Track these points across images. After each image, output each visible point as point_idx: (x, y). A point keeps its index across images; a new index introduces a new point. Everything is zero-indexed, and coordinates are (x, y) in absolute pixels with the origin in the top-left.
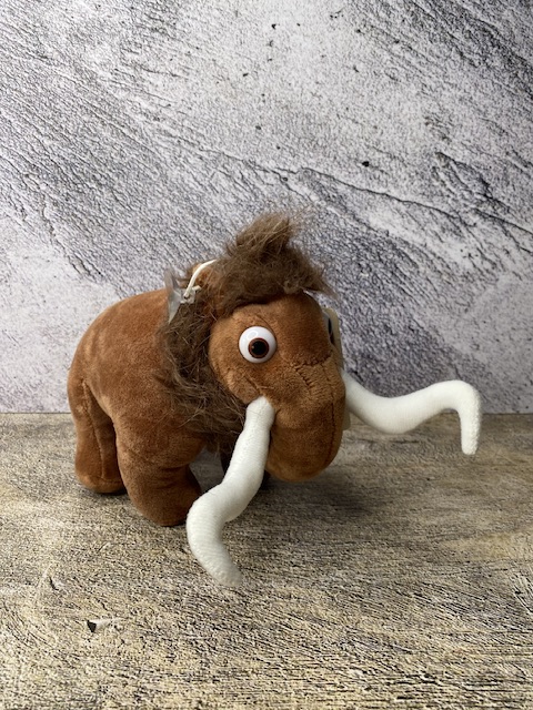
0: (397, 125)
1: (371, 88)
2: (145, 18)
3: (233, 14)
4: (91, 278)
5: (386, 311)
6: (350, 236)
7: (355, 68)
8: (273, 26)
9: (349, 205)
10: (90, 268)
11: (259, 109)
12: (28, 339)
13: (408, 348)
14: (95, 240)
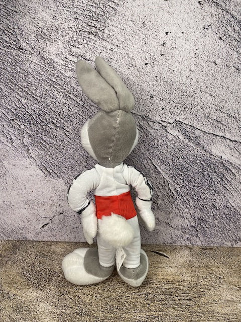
0: (235, 98)
1: (223, 74)
2: (84, 25)
3: (142, 25)
4: (51, 176)
5: (215, 198)
6: (200, 159)
7: (215, 62)
8: (167, 33)
9: (201, 142)
10: (51, 171)
11: (153, 85)
12: (17, 206)
13: (224, 216)
14: (54, 157)
